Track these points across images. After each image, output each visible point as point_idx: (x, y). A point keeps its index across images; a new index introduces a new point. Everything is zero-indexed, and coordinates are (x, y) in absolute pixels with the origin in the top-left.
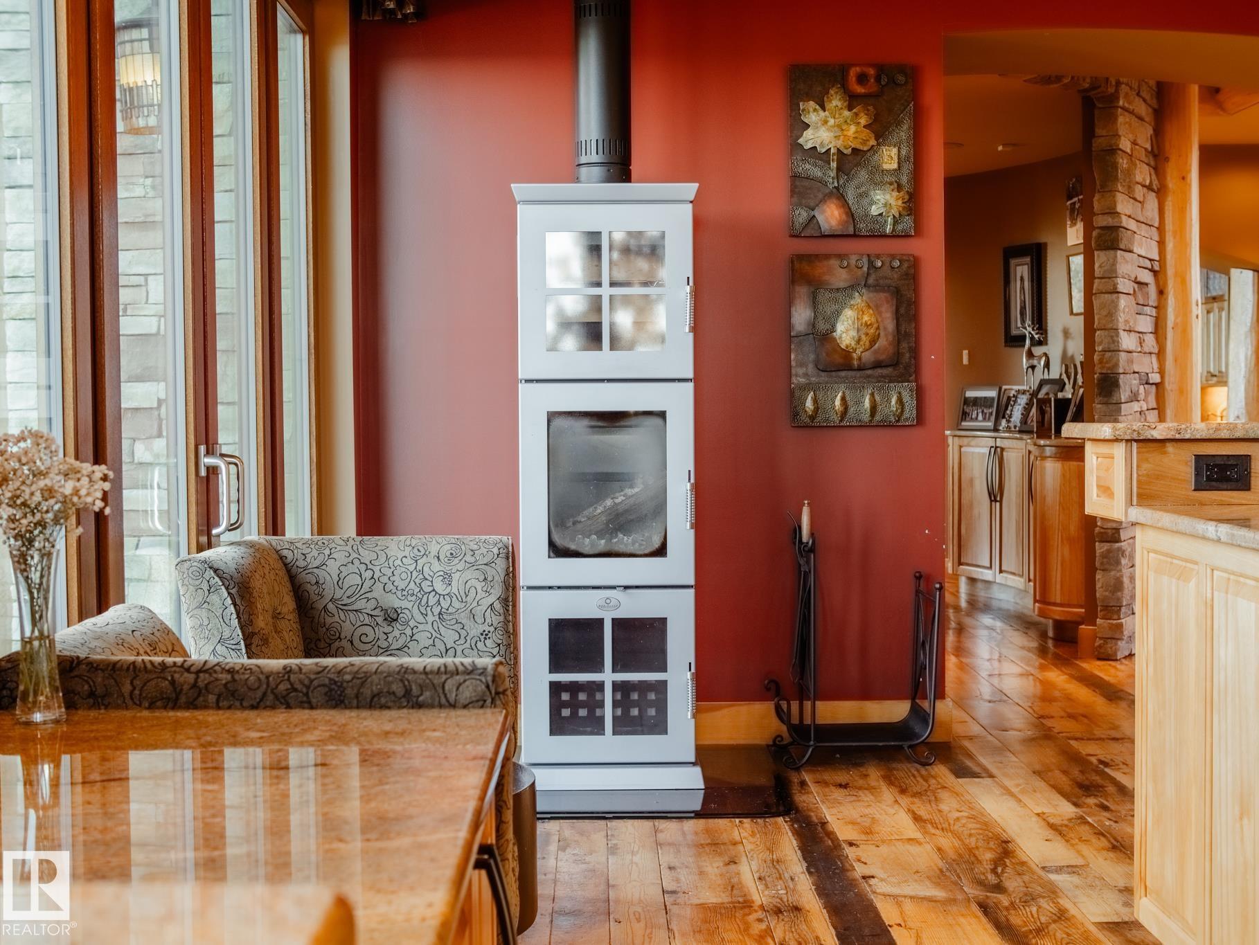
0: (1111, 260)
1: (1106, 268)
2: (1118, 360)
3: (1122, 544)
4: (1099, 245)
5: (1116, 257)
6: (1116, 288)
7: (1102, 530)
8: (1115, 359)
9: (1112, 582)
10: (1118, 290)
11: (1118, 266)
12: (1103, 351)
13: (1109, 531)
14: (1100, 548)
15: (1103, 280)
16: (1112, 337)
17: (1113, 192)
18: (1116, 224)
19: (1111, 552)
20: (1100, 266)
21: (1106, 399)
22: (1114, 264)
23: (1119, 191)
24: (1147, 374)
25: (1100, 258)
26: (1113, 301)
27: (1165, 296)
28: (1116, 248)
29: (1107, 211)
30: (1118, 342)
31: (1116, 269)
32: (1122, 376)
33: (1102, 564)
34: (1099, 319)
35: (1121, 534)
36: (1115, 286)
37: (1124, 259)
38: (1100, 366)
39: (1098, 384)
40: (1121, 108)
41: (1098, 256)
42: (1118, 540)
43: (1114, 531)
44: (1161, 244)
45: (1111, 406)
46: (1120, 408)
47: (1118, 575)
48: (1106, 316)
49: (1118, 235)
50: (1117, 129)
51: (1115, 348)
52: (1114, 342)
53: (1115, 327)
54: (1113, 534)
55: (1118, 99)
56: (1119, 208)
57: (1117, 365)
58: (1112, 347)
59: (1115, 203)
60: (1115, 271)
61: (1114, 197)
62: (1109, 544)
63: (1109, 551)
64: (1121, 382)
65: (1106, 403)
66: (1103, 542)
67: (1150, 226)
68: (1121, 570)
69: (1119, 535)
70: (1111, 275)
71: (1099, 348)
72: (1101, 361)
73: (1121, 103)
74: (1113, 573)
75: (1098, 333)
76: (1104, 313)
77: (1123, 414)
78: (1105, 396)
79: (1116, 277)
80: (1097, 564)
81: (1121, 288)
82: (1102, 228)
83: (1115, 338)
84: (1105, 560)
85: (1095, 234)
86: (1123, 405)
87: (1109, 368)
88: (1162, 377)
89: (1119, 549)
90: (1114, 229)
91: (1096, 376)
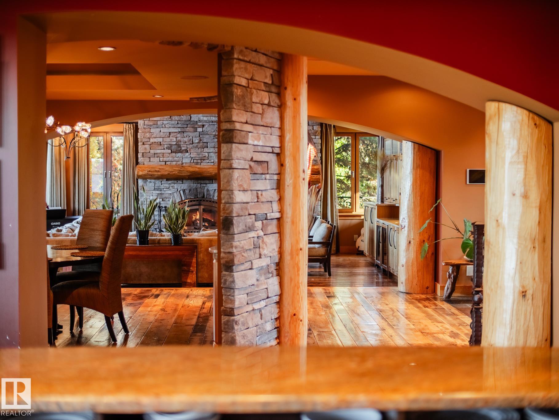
0: (229, 150)
1: (226, 154)
2: (233, 209)
3: (235, 317)
4: (223, 140)
5: (232, 147)
6: (232, 166)
7: (225, 309)
8: (231, 208)
9: (230, 339)
10: (233, 167)
11: (233, 153)
12: (226, 203)
13: (228, 309)
14: (224, 319)
15: (225, 161)
16: (230, 195)
17: (231, 108)
18: (233, 128)
19: (229, 322)
20: (224, 153)
21: (226, 231)
22: (230, 152)
23: (234, 109)
24: (266, 214)
25: (224, 147)
26: (230, 174)
27: (284, 168)
28: (232, 142)
29: (228, 120)
30: (233, 198)
31: (232, 155)
32: (235, 218)
33: (224, 328)
34: (223, 184)
35: (235, 311)
36: (231, 165)
37: (238, 148)
38: (223, 212)
39: (222, 223)
40: (236, 59)
41: (223, 147)
42: (233, 315)
43: (230, 310)
44: (282, 138)
45: (229, 236)
46: (234, 237)
47: (233, 335)
48: (227, 182)
49: (233, 135)
50: (233, 72)
51: (231, 202)
52: (230, 198)
53: (231, 189)
54: (230, 311)
55: (233, 54)
56: (234, 118)
57: (231, 212)
58: (230, 201)
59: (231, 115)
60: (231, 156)
61: (231, 112)
62: (228, 317)
63: (228, 321)
64: (234, 222)
65: (227, 234)
66: (226, 315)
67: (271, 127)
68: (234, 333)
69: (234, 312)
70: (229, 159)
71: (223, 201)
72: (224, 210)
73: (236, 56)
74: (230, 334)
75: (223, 192)
76: (226, 181)
77: (235, 241)
78: (226, 230)
79: (232, 159)
80: (223, 329)
81: (235, 166)
82: (226, 130)
83: (231, 196)
84: (226, 326)
85: (221, 133)
86: (235, 236)
87: (228, 214)
88: (282, 215)
89: (233, 320)
90: (232, 131)
91: (221, 218)
